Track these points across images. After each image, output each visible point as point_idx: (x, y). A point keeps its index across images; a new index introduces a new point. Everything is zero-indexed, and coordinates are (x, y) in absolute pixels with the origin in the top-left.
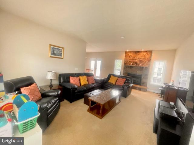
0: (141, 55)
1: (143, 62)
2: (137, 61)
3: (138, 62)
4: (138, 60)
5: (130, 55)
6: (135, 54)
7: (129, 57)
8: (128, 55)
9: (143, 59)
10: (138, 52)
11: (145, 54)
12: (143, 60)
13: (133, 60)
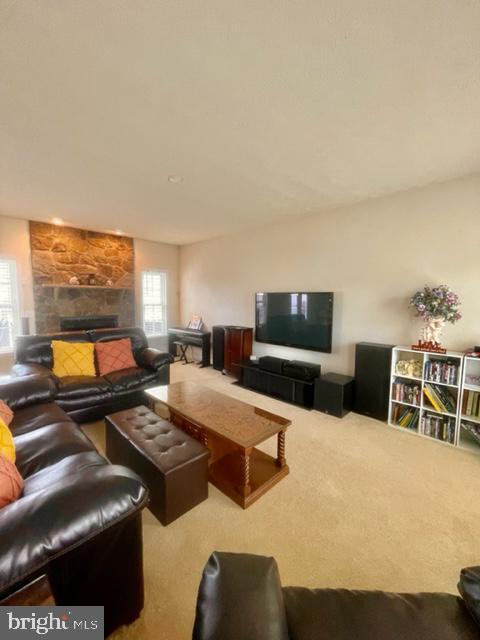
0: (102, 247)
1: (113, 273)
2: (94, 269)
3: (98, 274)
4: (96, 264)
5: (57, 240)
6: (81, 242)
7: (56, 248)
8: (49, 239)
9: (113, 262)
10: (93, 234)
11: (115, 245)
12: (114, 267)
13: (77, 262)
